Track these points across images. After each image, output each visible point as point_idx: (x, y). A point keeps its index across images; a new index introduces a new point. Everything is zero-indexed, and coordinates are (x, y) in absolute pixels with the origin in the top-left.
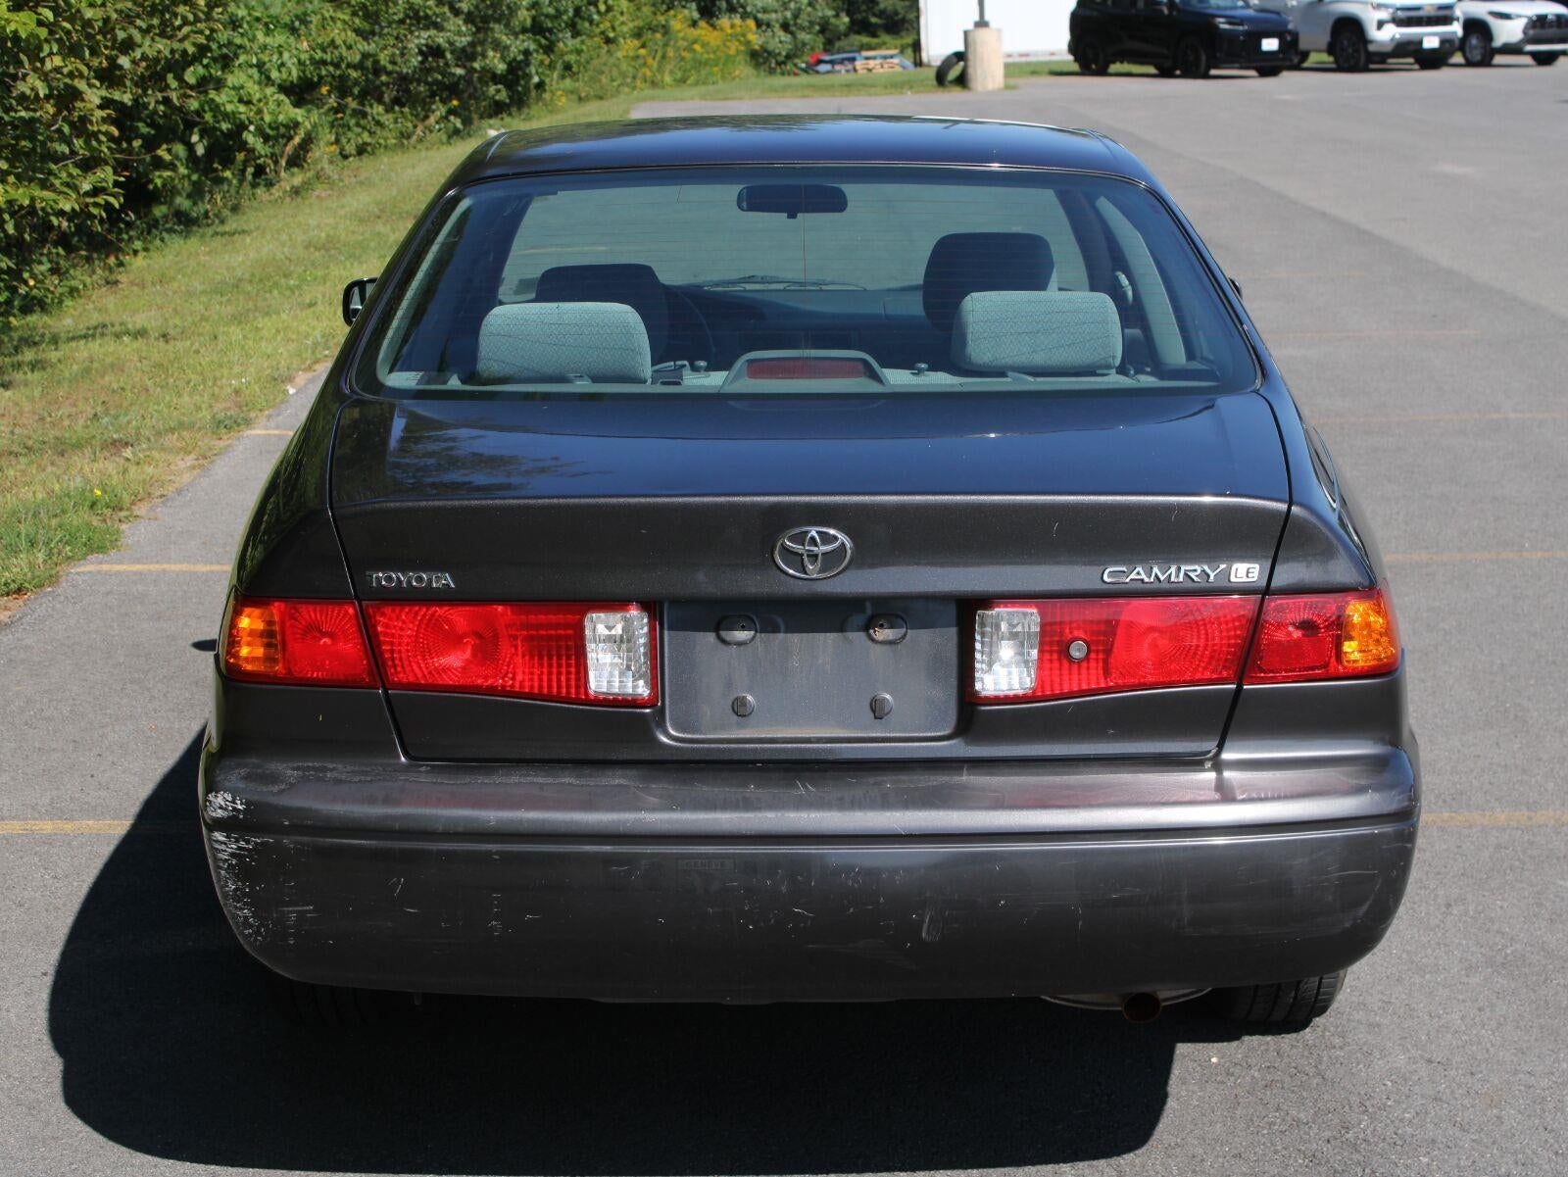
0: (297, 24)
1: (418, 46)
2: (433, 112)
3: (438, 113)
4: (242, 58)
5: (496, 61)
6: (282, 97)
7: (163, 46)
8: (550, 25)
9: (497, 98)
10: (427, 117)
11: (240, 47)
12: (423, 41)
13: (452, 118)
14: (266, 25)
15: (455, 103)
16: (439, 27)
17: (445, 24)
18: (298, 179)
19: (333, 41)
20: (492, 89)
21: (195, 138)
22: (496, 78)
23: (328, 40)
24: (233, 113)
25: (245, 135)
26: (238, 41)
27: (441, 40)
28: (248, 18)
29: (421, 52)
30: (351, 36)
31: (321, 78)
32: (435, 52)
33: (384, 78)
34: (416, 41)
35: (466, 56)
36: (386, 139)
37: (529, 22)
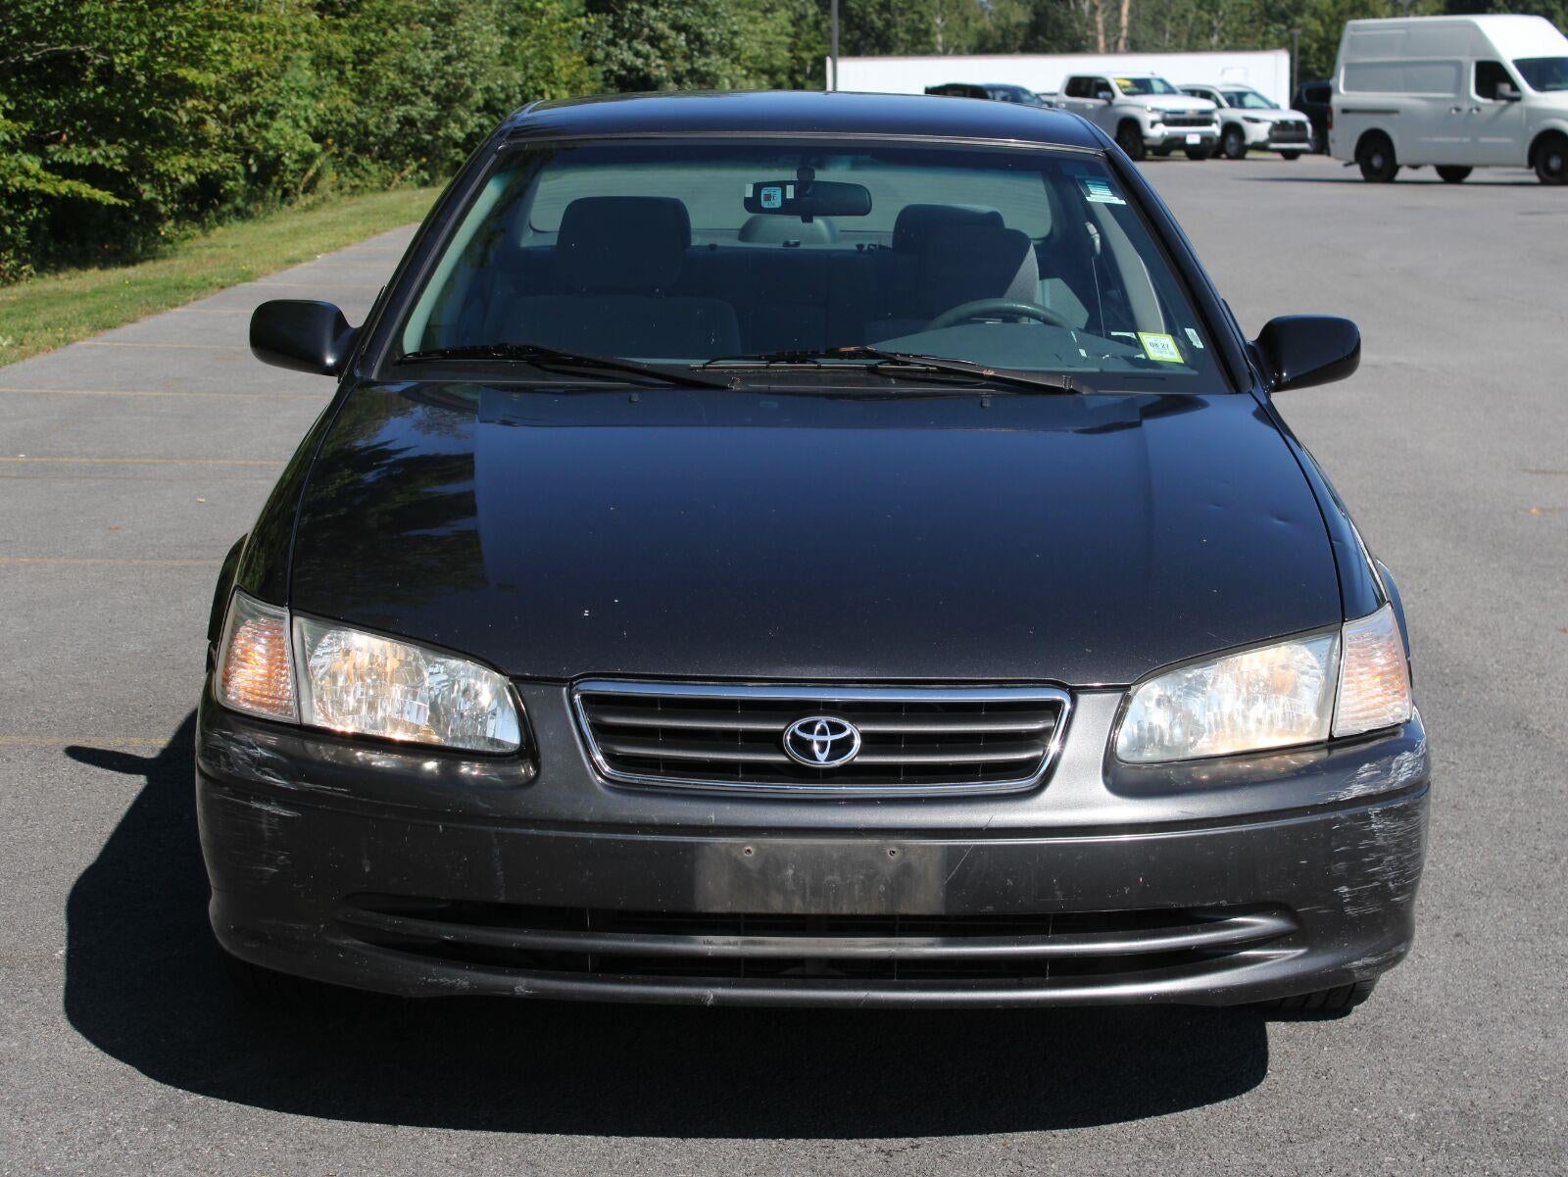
0: (317, 92)
1: (397, 117)
2: (408, 165)
3: (411, 168)
4: (282, 112)
5: (456, 131)
6: (307, 136)
7: (245, 99)
8: (501, 107)
9: (457, 158)
10: (402, 170)
11: (281, 105)
12: (401, 113)
13: (422, 172)
14: (298, 92)
15: (424, 160)
16: (413, 103)
17: (418, 102)
18: (310, 199)
19: (337, 106)
20: (453, 152)
21: (251, 161)
22: (456, 145)
23: (334, 105)
24: (277, 145)
25: (283, 159)
26: (280, 101)
27: (414, 113)
28: (287, 88)
29: (399, 122)
30: (349, 103)
31: (328, 132)
32: (408, 121)
33: (372, 139)
34: (396, 113)
35: (433, 126)
36: (372, 182)
37: (481, 103)
